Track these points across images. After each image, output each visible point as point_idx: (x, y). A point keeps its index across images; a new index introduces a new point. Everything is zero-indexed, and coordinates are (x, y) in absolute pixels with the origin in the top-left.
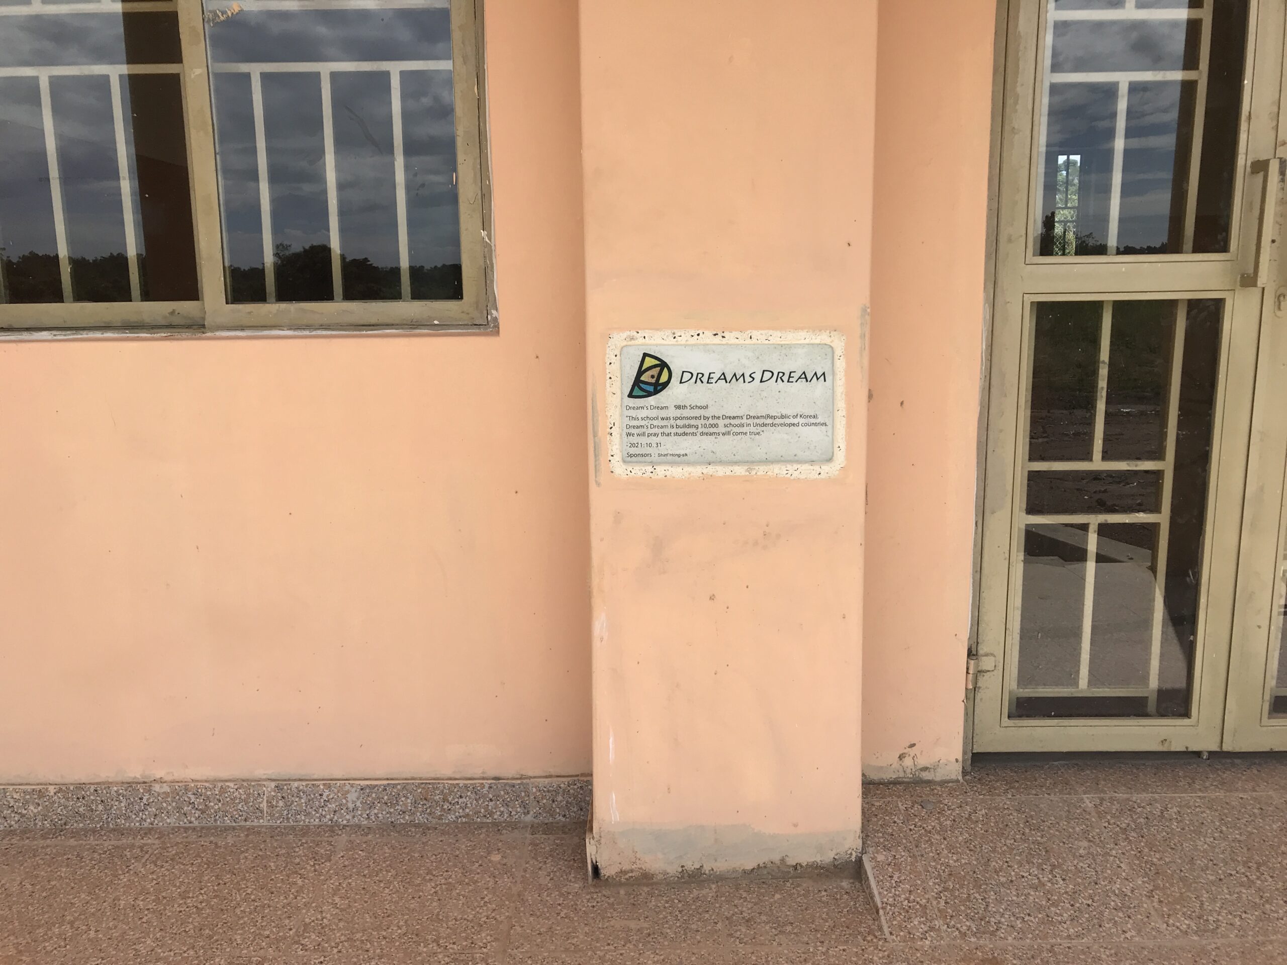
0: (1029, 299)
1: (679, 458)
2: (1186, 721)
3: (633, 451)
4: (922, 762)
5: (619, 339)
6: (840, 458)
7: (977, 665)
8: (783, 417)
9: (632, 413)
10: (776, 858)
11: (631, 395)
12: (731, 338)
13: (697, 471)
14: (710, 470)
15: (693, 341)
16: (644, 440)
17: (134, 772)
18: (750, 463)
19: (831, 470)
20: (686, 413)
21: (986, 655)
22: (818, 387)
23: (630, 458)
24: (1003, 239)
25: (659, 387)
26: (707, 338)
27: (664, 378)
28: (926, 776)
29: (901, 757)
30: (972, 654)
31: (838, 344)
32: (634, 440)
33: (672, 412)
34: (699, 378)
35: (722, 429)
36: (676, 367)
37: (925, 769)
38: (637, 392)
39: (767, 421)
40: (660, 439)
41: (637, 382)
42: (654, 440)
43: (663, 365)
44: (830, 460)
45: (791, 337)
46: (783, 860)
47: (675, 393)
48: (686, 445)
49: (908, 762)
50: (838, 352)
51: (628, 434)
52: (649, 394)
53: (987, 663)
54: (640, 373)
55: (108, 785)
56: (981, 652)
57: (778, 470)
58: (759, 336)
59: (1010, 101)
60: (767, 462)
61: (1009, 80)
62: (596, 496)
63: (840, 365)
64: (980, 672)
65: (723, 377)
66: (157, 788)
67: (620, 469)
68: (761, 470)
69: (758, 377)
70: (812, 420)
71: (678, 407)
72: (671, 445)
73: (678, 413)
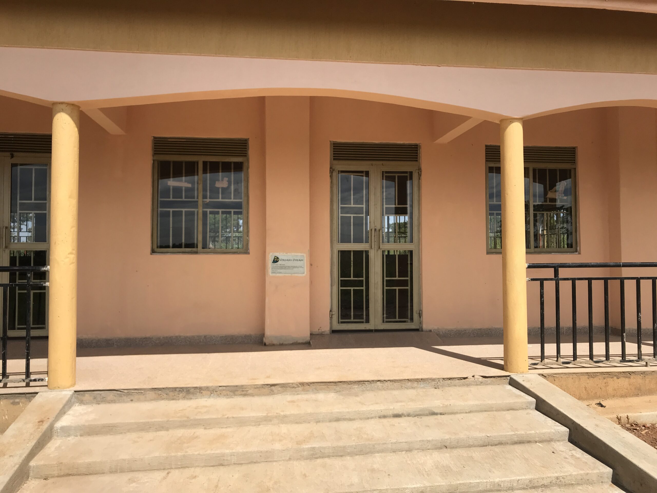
0: (338, 250)
1: (280, 273)
2: (369, 324)
3: (273, 271)
4: (323, 330)
5: (271, 254)
6: (305, 273)
7: (332, 313)
8: (297, 266)
9: (273, 265)
10: (296, 341)
11: (273, 263)
12: (288, 254)
13: (283, 275)
14: (285, 275)
15: (283, 254)
16: (274, 270)
17: (177, 334)
18: (291, 274)
19: (303, 275)
20: (281, 265)
21: (334, 311)
22: (302, 262)
23: (272, 273)
24: (333, 240)
25: (277, 261)
26: (285, 254)
27: (278, 260)
28: (323, 333)
29: (319, 330)
30: (330, 311)
31: (305, 255)
32: (273, 270)
33: (279, 265)
34: (283, 260)
35: (287, 268)
36: (280, 258)
37: (323, 332)
38: (274, 262)
39: (294, 267)
40: (277, 270)
41: (274, 261)
42: (276, 270)
43: (278, 258)
44: (304, 273)
45: (297, 254)
46: (297, 342)
47: (280, 262)
48: (281, 271)
49: (320, 331)
50: (305, 256)
51: (272, 269)
52: (276, 263)
53: (333, 313)
54: (274, 259)
55: (172, 337)
56: (333, 311)
57: (296, 275)
58: (293, 254)
59: (333, 219)
60: (294, 273)
61: (333, 216)
62: (267, 279)
63: (305, 258)
64: (332, 315)
65: (287, 260)
66: (182, 337)
67: (271, 274)
68: (293, 275)
69: (293, 260)
70: (301, 267)
71: (280, 265)
72: (279, 271)
73: (280, 266)
